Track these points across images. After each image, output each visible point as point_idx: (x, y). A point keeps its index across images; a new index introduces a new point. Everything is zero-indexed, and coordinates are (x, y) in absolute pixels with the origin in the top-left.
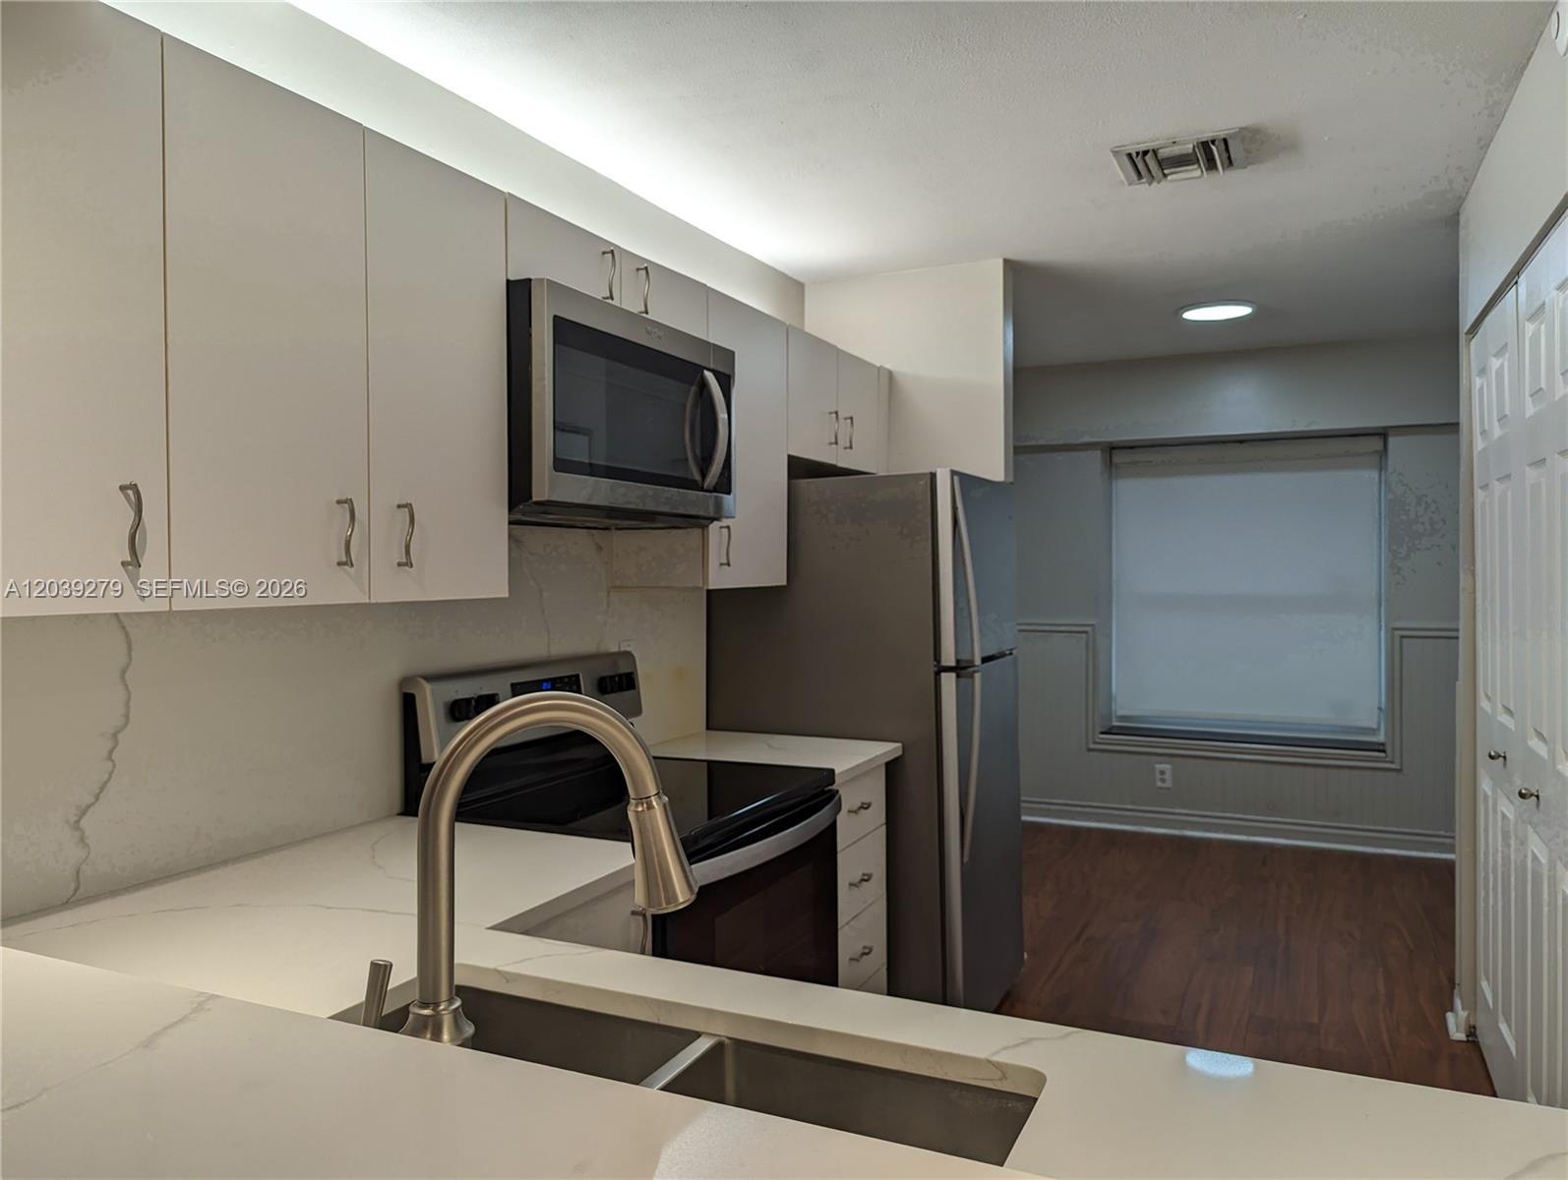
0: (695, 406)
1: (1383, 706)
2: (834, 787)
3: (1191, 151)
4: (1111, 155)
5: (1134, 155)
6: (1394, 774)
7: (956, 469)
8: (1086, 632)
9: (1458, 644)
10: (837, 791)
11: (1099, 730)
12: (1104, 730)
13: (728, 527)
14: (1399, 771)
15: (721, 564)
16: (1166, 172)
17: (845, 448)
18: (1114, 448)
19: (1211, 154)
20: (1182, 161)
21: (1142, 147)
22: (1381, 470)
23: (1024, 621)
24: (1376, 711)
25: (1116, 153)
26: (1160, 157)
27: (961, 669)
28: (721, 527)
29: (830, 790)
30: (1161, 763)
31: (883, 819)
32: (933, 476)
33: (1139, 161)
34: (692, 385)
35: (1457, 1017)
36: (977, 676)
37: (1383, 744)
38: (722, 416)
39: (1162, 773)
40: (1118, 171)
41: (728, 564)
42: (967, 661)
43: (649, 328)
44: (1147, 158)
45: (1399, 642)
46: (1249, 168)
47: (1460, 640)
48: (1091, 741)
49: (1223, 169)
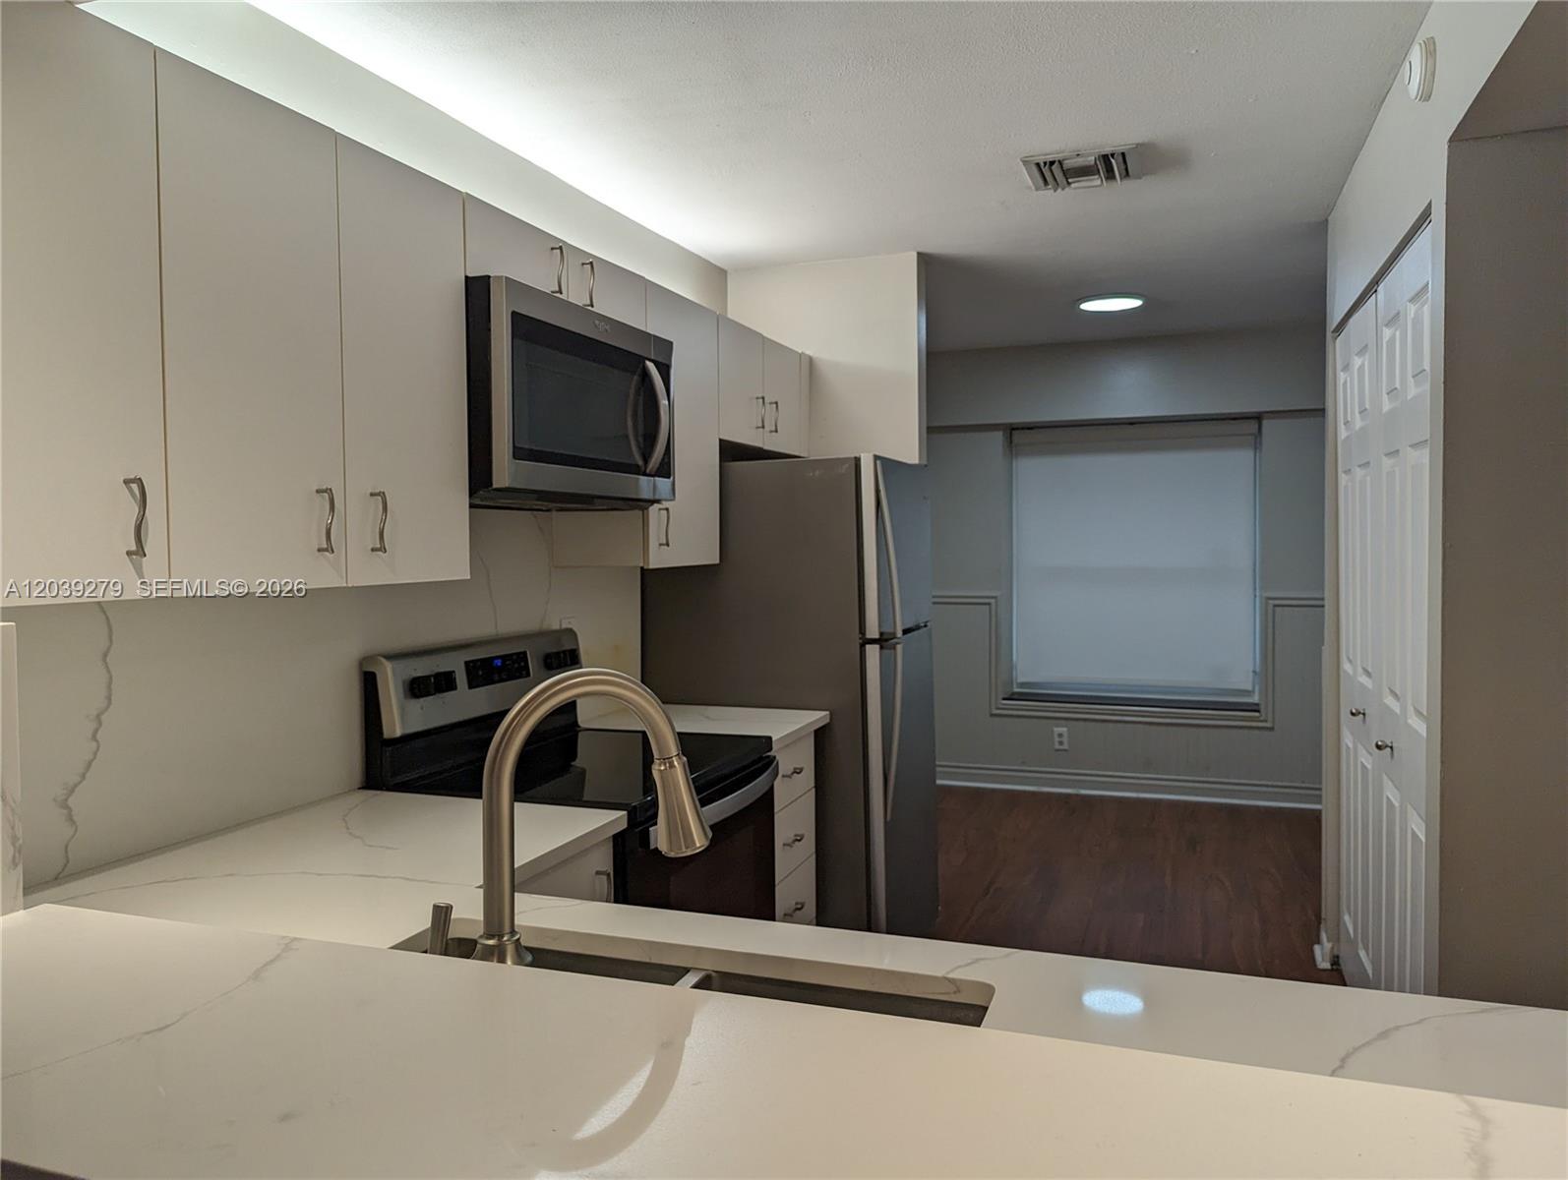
0: (637, 393)
1: (1258, 670)
2: (771, 754)
3: (1093, 163)
4: (1021, 163)
5: (1042, 164)
6: (1266, 733)
7: (878, 454)
8: (989, 604)
9: (1323, 612)
10: (775, 757)
11: (1001, 697)
12: (1006, 696)
13: (667, 509)
14: (1271, 729)
15: (661, 545)
16: (1070, 180)
17: (771, 432)
18: (1013, 429)
19: (1110, 166)
20: (1085, 171)
21: (1050, 158)
22: (1256, 449)
23: (938, 594)
24: (1251, 674)
25: (1025, 163)
26: (1065, 167)
27: (884, 641)
28: (660, 509)
29: (769, 756)
30: (1057, 726)
31: (812, 783)
32: (857, 460)
33: (1046, 170)
34: (633, 373)
35: (1322, 949)
36: (899, 647)
37: (1257, 705)
38: (664, 402)
39: (1060, 735)
40: (1026, 178)
41: (668, 545)
42: (891, 634)
43: (597, 322)
44: (1053, 167)
45: (1272, 611)
46: (1144, 178)
47: (1327, 607)
48: (993, 707)
49: (1121, 179)
